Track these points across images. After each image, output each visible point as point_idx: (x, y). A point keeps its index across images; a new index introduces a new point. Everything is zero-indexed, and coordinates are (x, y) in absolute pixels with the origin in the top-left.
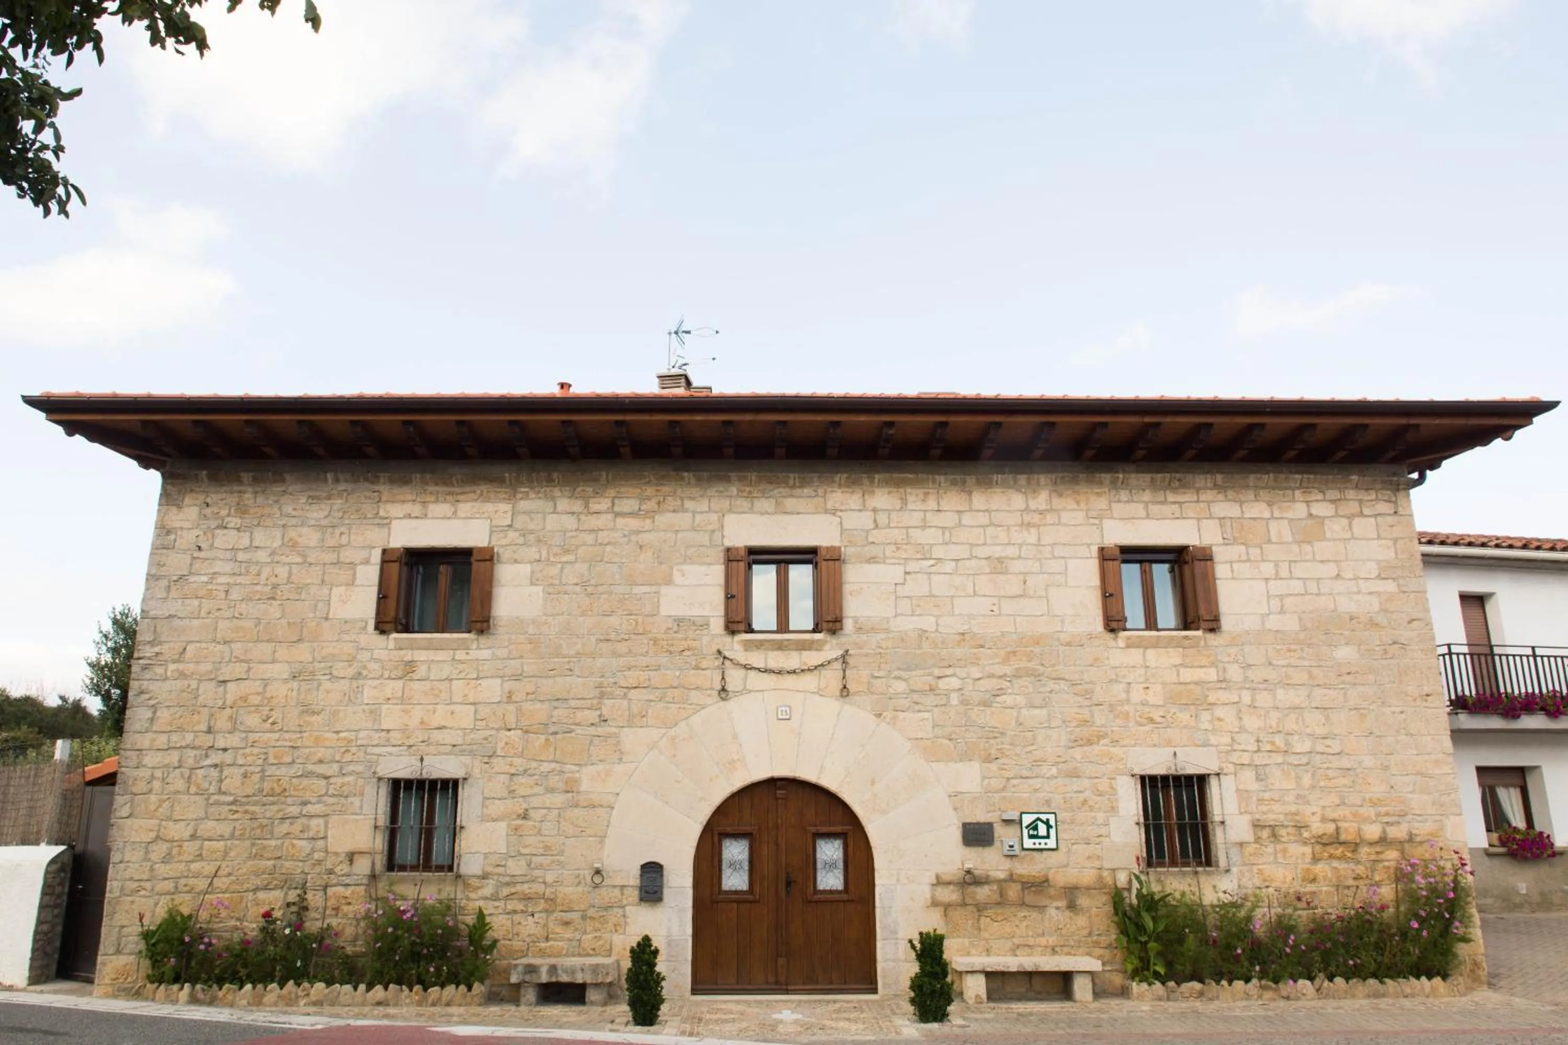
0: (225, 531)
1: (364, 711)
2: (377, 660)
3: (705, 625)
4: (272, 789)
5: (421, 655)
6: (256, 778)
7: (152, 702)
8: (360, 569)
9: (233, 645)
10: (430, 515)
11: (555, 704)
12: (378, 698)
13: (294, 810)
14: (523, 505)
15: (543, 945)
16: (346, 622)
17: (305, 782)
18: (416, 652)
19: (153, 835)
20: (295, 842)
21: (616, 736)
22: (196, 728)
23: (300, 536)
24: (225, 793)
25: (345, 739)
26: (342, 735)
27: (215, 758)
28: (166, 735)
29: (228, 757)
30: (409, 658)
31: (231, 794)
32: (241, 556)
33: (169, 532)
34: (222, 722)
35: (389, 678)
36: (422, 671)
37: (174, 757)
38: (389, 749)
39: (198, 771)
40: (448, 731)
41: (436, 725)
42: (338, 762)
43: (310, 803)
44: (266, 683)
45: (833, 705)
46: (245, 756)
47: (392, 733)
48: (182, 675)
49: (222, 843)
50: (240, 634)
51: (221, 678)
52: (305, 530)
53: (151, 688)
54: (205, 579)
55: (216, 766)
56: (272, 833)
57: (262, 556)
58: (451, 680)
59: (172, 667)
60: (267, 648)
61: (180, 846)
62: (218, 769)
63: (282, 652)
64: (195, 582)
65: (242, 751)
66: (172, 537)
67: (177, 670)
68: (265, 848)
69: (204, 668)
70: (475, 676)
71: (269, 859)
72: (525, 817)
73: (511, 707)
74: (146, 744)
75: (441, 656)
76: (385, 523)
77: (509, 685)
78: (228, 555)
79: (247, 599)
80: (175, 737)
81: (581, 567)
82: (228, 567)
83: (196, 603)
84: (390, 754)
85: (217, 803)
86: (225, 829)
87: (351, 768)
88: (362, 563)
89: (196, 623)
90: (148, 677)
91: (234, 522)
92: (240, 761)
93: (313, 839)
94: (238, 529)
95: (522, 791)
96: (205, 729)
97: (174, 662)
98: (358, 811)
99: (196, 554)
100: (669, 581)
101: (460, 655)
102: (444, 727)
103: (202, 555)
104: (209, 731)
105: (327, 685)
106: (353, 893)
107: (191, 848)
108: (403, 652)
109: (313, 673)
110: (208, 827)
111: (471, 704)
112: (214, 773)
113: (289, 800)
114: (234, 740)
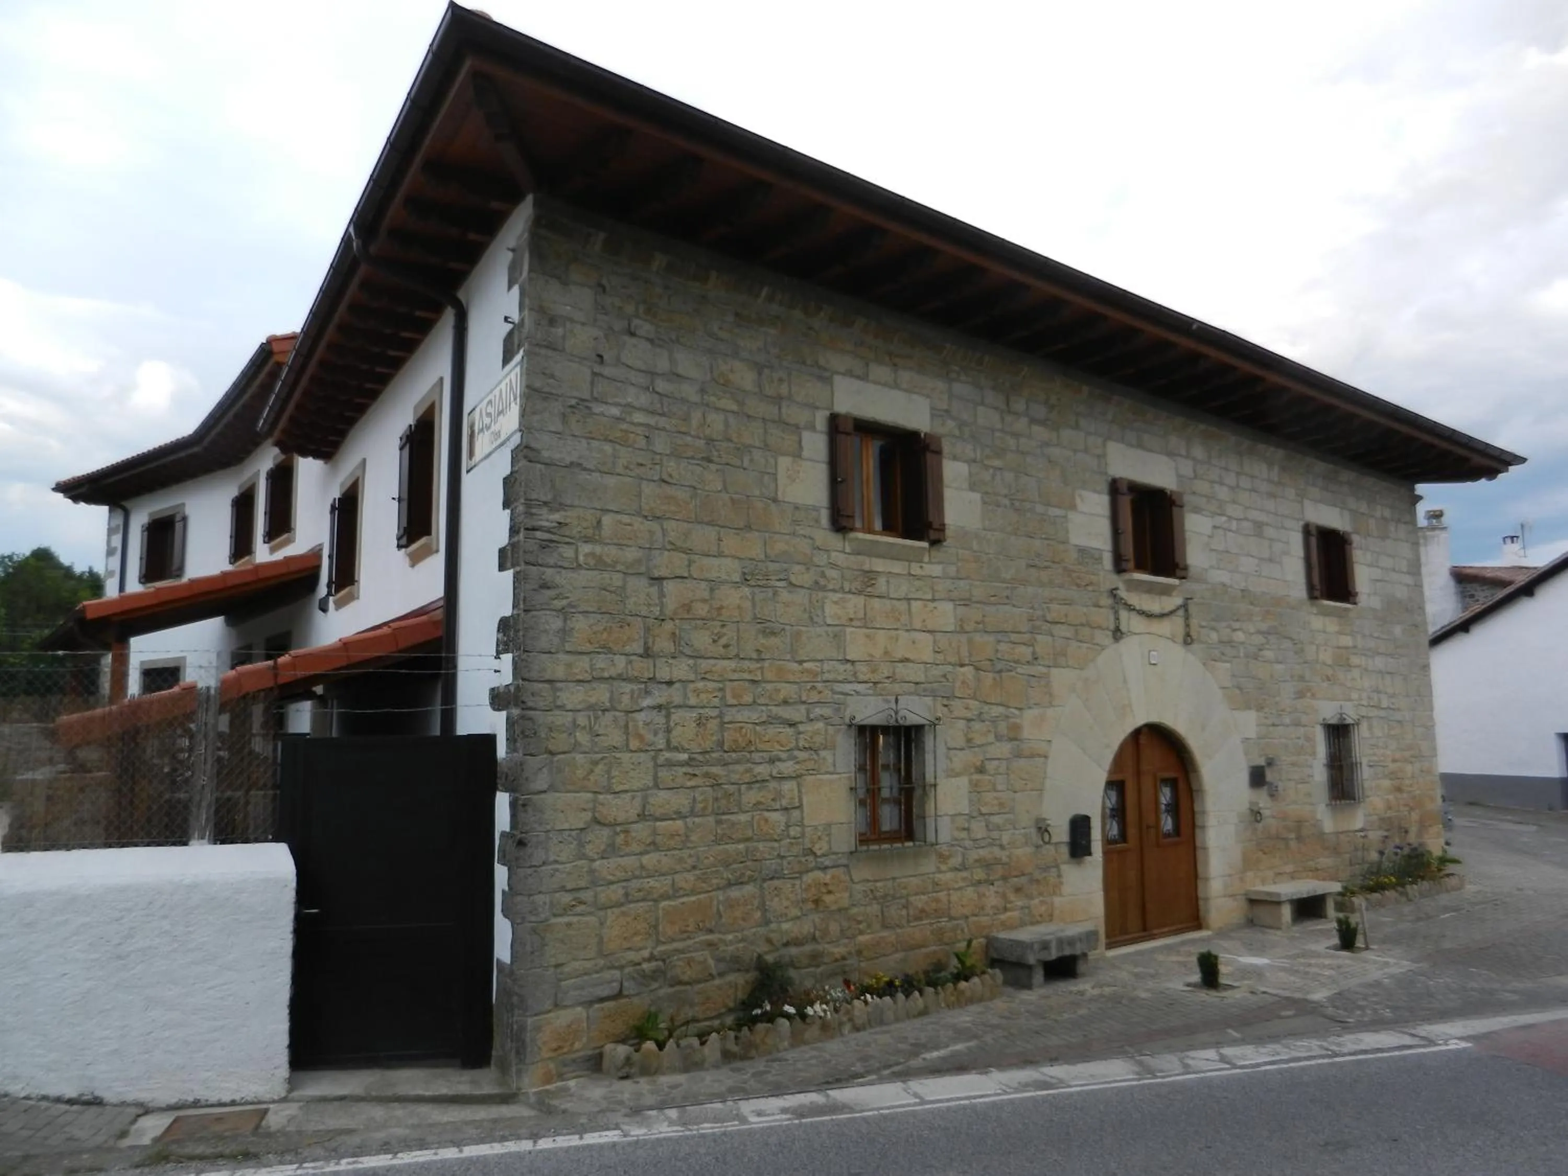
0: (634, 340)
1: (827, 632)
2: (834, 566)
3: (1099, 560)
4: (736, 741)
5: (879, 565)
6: (713, 725)
7: (558, 604)
8: (806, 435)
9: (666, 524)
10: (871, 377)
11: (999, 637)
12: (839, 618)
13: (762, 770)
14: (958, 388)
15: (1003, 917)
16: (797, 508)
17: (772, 731)
18: (874, 560)
19: (588, 816)
20: (766, 814)
21: (1046, 676)
22: (628, 649)
23: (732, 371)
24: (676, 749)
25: (808, 671)
26: (805, 665)
27: (659, 696)
28: (586, 658)
29: (675, 695)
30: (866, 567)
31: (684, 750)
32: (661, 385)
33: (552, 321)
34: (663, 644)
35: (850, 592)
36: (881, 585)
37: (601, 694)
38: (859, 687)
39: (636, 715)
40: (911, 665)
41: (899, 655)
42: (804, 702)
43: (779, 760)
44: (714, 585)
45: (1178, 651)
46: (697, 692)
47: (859, 666)
48: (600, 564)
49: (679, 823)
50: (673, 508)
51: (656, 574)
52: (737, 365)
53: (558, 580)
54: (615, 411)
55: (659, 707)
56: (739, 804)
57: (689, 392)
58: (909, 599)
59: (586, 548)
60: (711, 533)
61: (626, 832)
62: (664, 712)
63: (731, 543)
64: (602, 414)
65: (691, 686)
66: (560, 331)
67: (592, 554)
68: (733, 824)
69: (631, 554)
70: (929, 597)
71: (739, 841)
72: (981, 770)
73: (964, 638)
74: (560, 673)
75: (898, 567)
76: (825, 377)
77: (961, 610)
78: (642, 380)
79: (676, 454)
80: (601, 662)
81: (1009, 476)
82: (644, 399)
83: (608, 448)
84: (857, 693)
85: (670, 764)
86: (681, 801)
87: (818, 711)
88: (806, 428)
89: (611, 481)
90: (551, 561)
91: (645, 328)
92: (693, 701)
93: (786, 809)
94: (651, 341)
95: (978, 740)
96: (641, 651)
97: (587, 540)
98: (831, 769)
99: (597, 369)
100: (1073, 507)
101: (915, 569)
102: (907, 660)
103: (607, 371)
104: (647, 654)
105: (784, 595)
106: (833, 877)
107: (641, 831)
108: (860, 558)
109: (767, 577)
110: (661, 800)
111: (929, 631)
112: (659, 719)
113: (756, 756)
114: (681, 669)
